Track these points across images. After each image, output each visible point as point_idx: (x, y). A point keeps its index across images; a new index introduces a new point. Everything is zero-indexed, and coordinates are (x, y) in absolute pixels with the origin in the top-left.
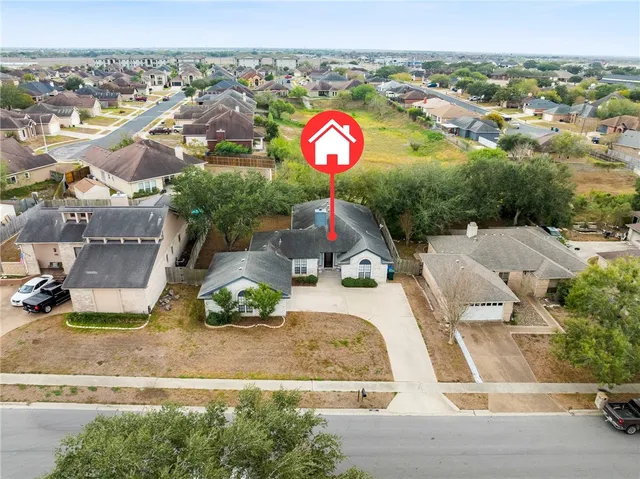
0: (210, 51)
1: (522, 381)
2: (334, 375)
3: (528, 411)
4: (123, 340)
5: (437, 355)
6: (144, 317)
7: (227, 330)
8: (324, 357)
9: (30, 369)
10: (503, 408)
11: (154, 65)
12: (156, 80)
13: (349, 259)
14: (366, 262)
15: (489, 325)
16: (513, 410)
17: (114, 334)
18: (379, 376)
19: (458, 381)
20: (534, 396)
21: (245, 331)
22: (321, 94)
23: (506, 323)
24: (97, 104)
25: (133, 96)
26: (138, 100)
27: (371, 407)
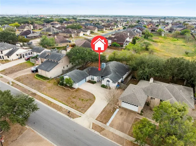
0: (150, 17)
1: (122, 132)
2: (71, 106)
3: (112, 140)
4: (40, 82)
5: (103, 113)
6: (48, 79)
7: (61, 87)
8: (74, 101)
9: (22, 82)
10: (105, 135)
11: (126, 20)
12: (121, 24)
13: (104, 79)
14: (108, 81)
15: (131, 112)
16: (108, 137)
17: (40, 81)
18: (81, 111)
19: (101, 122)
20: (120, 137)
21: (64, 89)
22: (170, 32)
23: (138, 113)
24: (96, 30)
25: (109, 28)
26: (111, 29)
27: (70, 117)
